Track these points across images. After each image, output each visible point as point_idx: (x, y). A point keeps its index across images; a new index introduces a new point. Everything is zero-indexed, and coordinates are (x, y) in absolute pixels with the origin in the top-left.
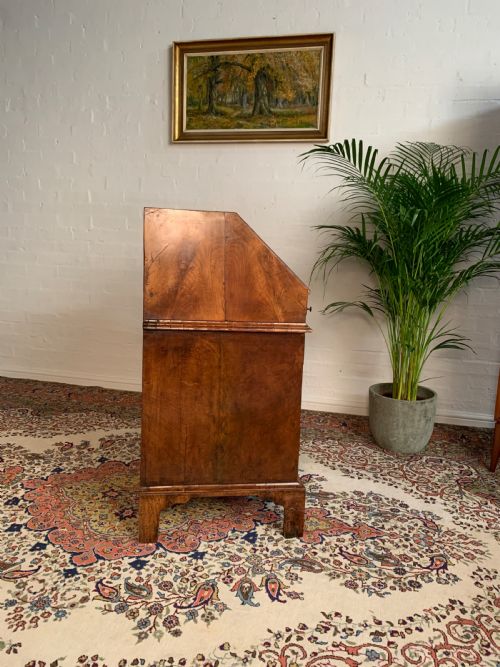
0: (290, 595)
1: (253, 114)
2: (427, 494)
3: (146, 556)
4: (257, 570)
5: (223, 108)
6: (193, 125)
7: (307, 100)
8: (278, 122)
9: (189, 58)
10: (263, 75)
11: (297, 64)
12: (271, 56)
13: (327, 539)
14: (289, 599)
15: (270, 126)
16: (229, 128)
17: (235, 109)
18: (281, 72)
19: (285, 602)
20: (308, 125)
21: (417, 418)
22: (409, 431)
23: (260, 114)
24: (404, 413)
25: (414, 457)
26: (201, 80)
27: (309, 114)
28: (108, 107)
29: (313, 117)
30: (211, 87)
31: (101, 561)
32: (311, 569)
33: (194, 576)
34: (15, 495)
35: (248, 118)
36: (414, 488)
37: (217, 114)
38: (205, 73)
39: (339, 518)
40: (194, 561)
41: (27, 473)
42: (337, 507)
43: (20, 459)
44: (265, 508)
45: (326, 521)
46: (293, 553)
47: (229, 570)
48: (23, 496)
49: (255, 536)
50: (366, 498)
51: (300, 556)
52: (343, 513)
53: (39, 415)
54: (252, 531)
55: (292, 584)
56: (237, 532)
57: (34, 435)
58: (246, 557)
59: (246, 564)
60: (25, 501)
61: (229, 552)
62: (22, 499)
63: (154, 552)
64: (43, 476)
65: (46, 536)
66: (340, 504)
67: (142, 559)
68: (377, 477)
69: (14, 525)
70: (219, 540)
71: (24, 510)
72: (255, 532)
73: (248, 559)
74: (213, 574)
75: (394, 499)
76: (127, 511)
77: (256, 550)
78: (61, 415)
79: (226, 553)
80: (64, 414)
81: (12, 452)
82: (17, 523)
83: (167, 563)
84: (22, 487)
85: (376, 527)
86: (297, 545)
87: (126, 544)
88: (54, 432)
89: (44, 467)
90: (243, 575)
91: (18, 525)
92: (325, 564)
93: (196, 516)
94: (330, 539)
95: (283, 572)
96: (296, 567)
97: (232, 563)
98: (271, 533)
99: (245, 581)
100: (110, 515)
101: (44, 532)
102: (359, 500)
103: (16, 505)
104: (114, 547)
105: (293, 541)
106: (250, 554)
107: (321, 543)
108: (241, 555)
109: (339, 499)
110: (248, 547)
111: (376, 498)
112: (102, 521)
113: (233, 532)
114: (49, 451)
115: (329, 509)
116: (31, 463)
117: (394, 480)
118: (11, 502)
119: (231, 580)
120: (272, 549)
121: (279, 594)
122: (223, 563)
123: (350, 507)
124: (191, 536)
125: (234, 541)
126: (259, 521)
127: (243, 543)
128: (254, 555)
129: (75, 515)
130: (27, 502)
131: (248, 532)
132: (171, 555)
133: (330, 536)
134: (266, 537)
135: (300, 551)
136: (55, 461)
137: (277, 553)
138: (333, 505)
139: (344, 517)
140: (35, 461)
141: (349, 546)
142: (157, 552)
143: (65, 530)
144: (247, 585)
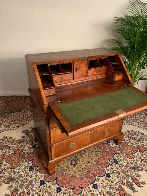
0: (142, 183)
2: (145, 127)
3: (94, 182)
4: (128, 176)
19: (143, 187)
31: (83, 189)
32: (140, 170)
33: (114, 185)
34: (30, 165)
36: (140, 125)
39: (131, 145)
40: (109, 178)
41: (24, 152)
42: (128, 140)
43: (16, 144)
44: (110, 146)
45: (129, 147)
46: (131, 164)
47: (121, 179)
48: (32, 165)
49: (116, 160)
50: (132, 133)
51: (133, 165)
52: (131, 142)
53: (3, 117)
54: (114, 158)
55: (140, 178)
56: (111, 161)
57: (10, 129)
58: (121, 171)
59: (123, 174)
60: (35, 167)
61: (115, 170)
62: (33, 166)
63: (95, 179)
64: (31, 152)
65: (57, 183)
66: (128, 138)
67: (94, 183)
68: (128, 123)
69: (41, 181)
70: (108, 166)
71: (39, 172)
72: (115, 159)
73: (122, 172)
74: (118, 182)
75: (138, 132)
76: (73, 161)
77: (121, 167)
78: (12, 115)
79: (114, 171)
80: (12, 114)
81: (10, 141)
82: (41, 180)
83: (102, 182)
84: (29, 160)
85: (142, 146)
86: (129, 161)
87: (85, 178)
88: (16, 125)
89: (27, 146)
90: (126, 180)
91: (42, 181)
92: (142, 167)
93: (95, 157)
94: (135, 155)
95: (134, 174)
96: (136, 171)
97: (119, 175)
98: (119, 158)
99: (128, 182)
100: (69, 165)
101: (55, 182)
102: (131, 135)
103: (34, 170)
104: (82, 180)
105: (127, 159)
106: (121, 169)
107: (134, 157)
108: (119, 170)
109: (126, 136)
110: (118, 166)
111: (134, 132)
112: (69, 169)
113: (109, 161)
114: (23, 137)
115: (126, 141)
116: (22, 146)
117: (133, 123)
118: (31, 170)
119: (124, 183)
120: (125, 164)
121: (139, 184)
122: (117, 176)
123: (131, 139)
124: (100, 167)
125: (113, 165)
126: (113, 153)
127: (115, 165)
128: (122, 169)
129: (58, 169)
130: (37, 167)
131: (113, 159)
132: (101, 178)
133: (134, 154)
134: (119, 160)
135: (132, 163)
136: (29, 142)
137: (127, 166)
138: (126, 139)
139: (132, 144)
140: (22, 144)
141: (142, 156)
142: (96, 178)
143: (61, 178)
144: (129, 183)
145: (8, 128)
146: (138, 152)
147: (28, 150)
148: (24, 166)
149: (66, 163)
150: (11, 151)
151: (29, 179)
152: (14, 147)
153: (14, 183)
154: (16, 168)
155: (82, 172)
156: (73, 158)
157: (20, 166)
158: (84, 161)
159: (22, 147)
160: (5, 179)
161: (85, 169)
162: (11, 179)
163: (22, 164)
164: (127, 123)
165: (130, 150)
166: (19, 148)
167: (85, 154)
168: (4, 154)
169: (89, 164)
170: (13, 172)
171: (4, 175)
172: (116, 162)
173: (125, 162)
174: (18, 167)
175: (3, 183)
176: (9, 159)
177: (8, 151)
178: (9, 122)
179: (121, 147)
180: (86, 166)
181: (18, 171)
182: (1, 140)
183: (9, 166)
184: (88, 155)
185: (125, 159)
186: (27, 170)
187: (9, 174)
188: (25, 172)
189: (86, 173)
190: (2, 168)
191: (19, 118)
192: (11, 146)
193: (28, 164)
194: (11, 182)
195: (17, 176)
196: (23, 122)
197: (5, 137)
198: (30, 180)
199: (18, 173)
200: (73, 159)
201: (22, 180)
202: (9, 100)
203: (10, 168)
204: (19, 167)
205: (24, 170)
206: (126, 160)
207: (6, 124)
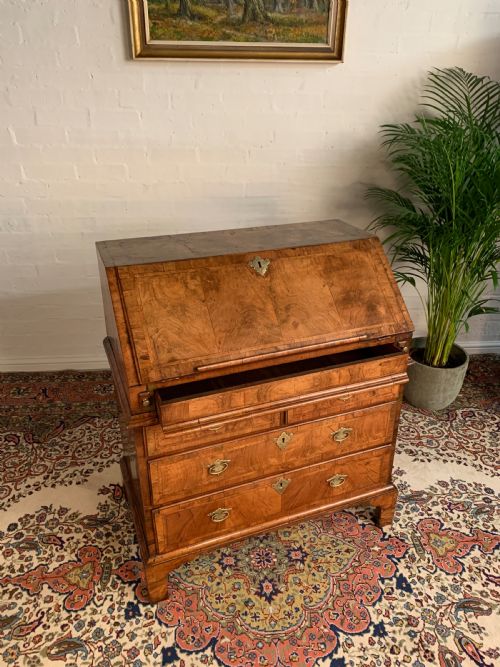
0: (490, 655)
1: (243, 21)
4: (441, 631)
5: (201, 9)
6: (160, 32)
7: (316, 3)
8: (278, 34)
13: (465, 562)
14: (494, 661)
15: (267, 39)
17: (219, 11)
19: (492, 665)
20: (316, 39)
23: (253, 20)
27: (317, 23)
29: (324, 29)
32: (483, 612)
35: (237, 25)
36: (478, 462)
37: (192, 17)
39: (454, 528)
40: (382, 640)
41: (108, 556)
42: (441, 511)
43: (80, 531)
44: (385, 534)
45: (446, 535)
46: (452, 593)
47: (421, 641)
48: (136, 598)
49: (405, 580)
50: (453, 489)
51: (461, 596)
52: (452, 519)
53: (39, 442)
54: (398, 574)
55: (482, 639)
56: (386, 581)
57: (62, 482)
58: (419, 615)
59: (427, 625)
60: (145, 605)
61: (401, 614)
62: (139, 602)
63: (338, 641)
64: (131, 554)
65: (215, 657)
66: (440, 506)
67: (335, 656)
68: (442, 455)
69: (164, 651)
70: (380, 600)
71: (157, 622)
72: (401, 575)
73: (424, 618)
74: (412, 653)
75: (476, 484)
76: (264, 585)
77: (420, 601)
78: (65, 435)
79: (400, 617)
80: (67, 432)
81: (61, 521)
82: (166, 647)
83: (361, 654)
84: (123, 583)
85: (489, 530)
86: (448, 581)
87: (304, 640)
88: (80, 468)
89: (118, 537)
90: (437, 644)
91: (169, 649)
92: (487, 600)
93: (334, 570)
94: (467, 561)
95: (464, 625)
96: (469, 614)
97: (415, 629)
98: (415, 571)
99: (443, 651)
100: (254, 598)
101: (208, 652)
102: (450, 494)
103: (140, 615)
104: (295, 648)
105: (440, 575)
106: (420, 610)
107: (464, 570)
108: (413, 613)
109: (435, 499)
110: (412, 600)
111: (461, 486)
112: (253, 611)
113: (383, 583)
114: (103, 507)
115: (437, 517)
116: (98, 536)
117: (457, 455)
118: (131, 613)
119: (433, 655)
120: (432, 594)
121: (482, 658)
122: (409, 633)
123: (450, 507)
124: (352, 603)
125: (393, 595)
126: (393, 556)
127: (402, 595)
128: (424, 610)
129: (217, 610)
130: (149, 606)
131: (395, 576)
132: (356, 640)
133: (463, 557)
134: (415, 579)
135: (456, 589)
136: (124, 523)
137: (440, 598)
138: (435, 509)
139: (456, 524)
140: (101, 529)
141: (488, 566)
142: (342, 640)
143: (227, 640)
144: (448, 656)
145: (53, 478)
146: (476, 553)
147: (120, 549)
148: (108, 603)
149: (243, 591)
150: (65, 554)
151: (125, 644)
152: (75, 540)
153: (79, 659)
154: (84, 609)
155: (294, 621)
156: (265, 573)
157: (95, 603)
158: (300, 584)
159: (101, 538)
160: (49, 644)
161: (305, 608)
162: (69, 643)
163: (104, 596)
164: (439, 456)
165: (450, 546)
166: (90, 543)
167: (302, 561)
168: (44, 563)
169: (318, 595)
170: (75, 623)
171: (48, 631)
172: (403, 584)
173: (433, 585)
174: (89, 604)
175: (44, 656)
176: (60, 580)
177: (57, 554)
178: (58, 459)
179: (418, 535)
180: (307, 600)
181: (89, 620)
182: (35, 519)
183: (61, 603)
184: (312, 565)
185: (433, 576)
186: (119, 617)
187: (63, 627)
188: (112, 622)
189: (307, 624)
190: (38, 609)
191: (89, 446)
192: (65, 537)
193: (123, 595)
194: (68, 656)
195: (87, 635)
196: (101, 457)
197: (45, 508)
198: (129, 646)
199: (92, 623)
200: (266, 578)
201: (104, 646)
202: (54, 385)
203: (64, 608)
204: (92, 605)
205: (109, 615)
206: (438, 579)
207: (48, 464)
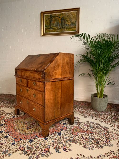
0: (69, 150)
1: (61, 28)
2: (106, 122)
3: (33, 139)
4: (61, 143)
5: (53, 27)
6: (46, 31)
7: (74, 24)
8: (67, 30)
9: (45, 16)
10: (63, 19)
11: (71, 16)
12: (65, 14)
13: (79, 134)
14: (68, 151)
15: (65, 31)
16: (55, 32)
17: (56, 27)
18: (67, 18)
19: (67, 151)
20: (74, 30)
21: (103, 102)
22: (101, 105)
23: (62, 28)
24: (100, 101)
25: (102, 112)
26: (48, 21)
27: (74, 28)
28: (26, 28)
29: (75, 28)
30: (50, 22)
31: (21, 141)
32: (75, 142)
33: (44, 144)
34: (2, 123)
35: (60, 29)
36: (102, 120)
37: (52, 29)
38: (49, 19)
39: (82, 129)
40: (45, 140)
41: (6, 118)
42: (82, 126)
43: (5, 114)
44: (64, 126)
45: (79, 129)
46: (70, 138)
47: (54, 143)
50: (90, 123)
51: (72, 139)
53: (11, 103)
55: (69, 146)
56: (56, 133)
57: (9, 108)
59: (58, 141)
60: (5, 125)
61: (54, 138)
64: (10, 118)
69: (1, 131)
71: (4, 127)
72: (61, 132)
74: (49, 144)
75: (97, 123)
76: (29, 127)
77: (61, 137)
81: (3, 112)
83: (38, 141)
84: (4, 121)
85: (92, 131)
87: (28, 136)
90: (57, 144)
92: (78, 141)
95: (67, 143)
96: (71, 142)
97: (54, 141)
98: (65, 133)
100: (25, 128)
101: (8, 133)
102: (88, 124)
104: (25, 137)
105: (70, 135)
108: (57, 138)
109: (83, 124)
110: (59, 137)
111: (92, 123)
112: (23, 130)
114: (12, 112)
115: (80, 126)
117: (97, 118)
119: (54, 146)
120: (65, 137)
121: (66, 149)
122: (52, 141)
123: (85, 125)
125: (55, 135)
126: (62, 129)
127: (57, 135)
128: (60, 139)
129: (16, 128)
131: (59, 132)
132: (39, 139)
134: (63, 134)
136: (13, 114)
139: (84, 128)
140: (8, 114)
141: (85, 136)
142: (36, 138)
143: (13, 132)
144: (58, 147)
155: (29, 133)
158: (36, 129)
161: (34, 132)
164: (92, 118)
165: (78, 131)
172: (60, 134)
173: (67, 136)
179: (72, 128)
185: (68, 134)
189: (31, 134)
192: (1, 114)
197: (2, 110)
200: (31, 126)
207: (9, 106)
